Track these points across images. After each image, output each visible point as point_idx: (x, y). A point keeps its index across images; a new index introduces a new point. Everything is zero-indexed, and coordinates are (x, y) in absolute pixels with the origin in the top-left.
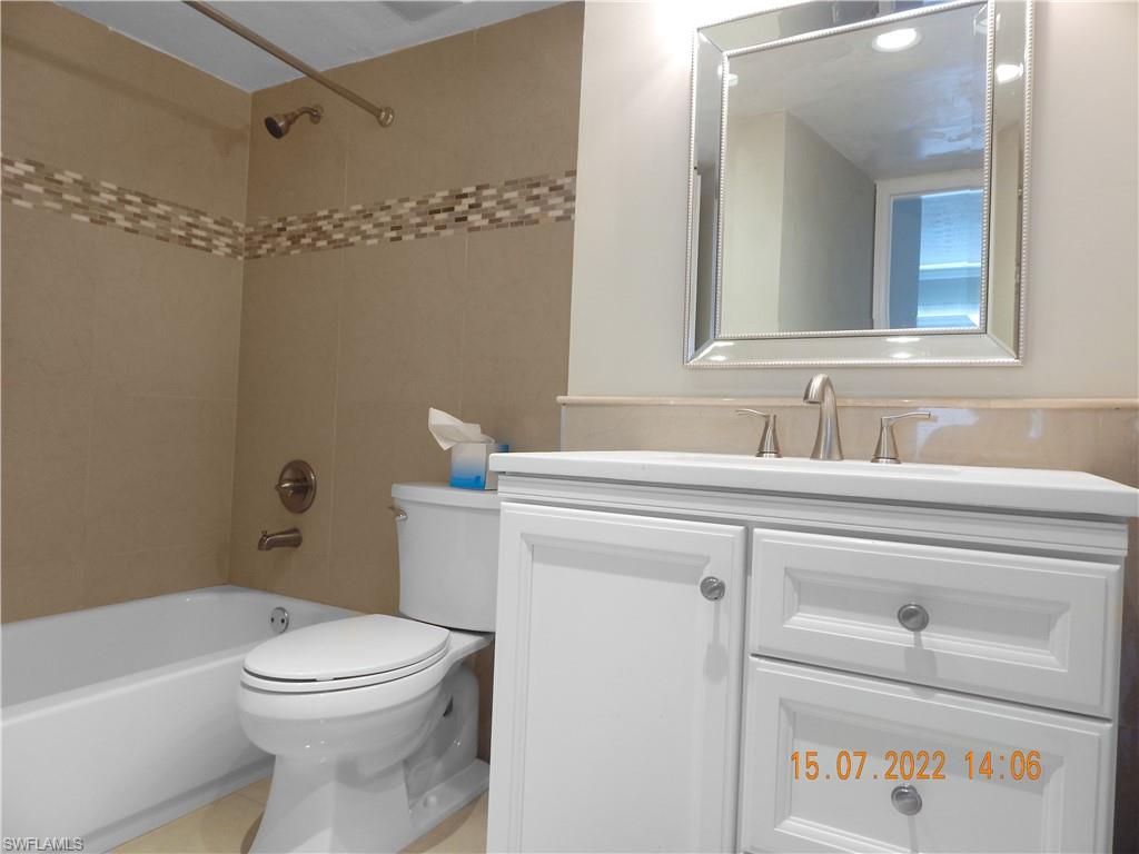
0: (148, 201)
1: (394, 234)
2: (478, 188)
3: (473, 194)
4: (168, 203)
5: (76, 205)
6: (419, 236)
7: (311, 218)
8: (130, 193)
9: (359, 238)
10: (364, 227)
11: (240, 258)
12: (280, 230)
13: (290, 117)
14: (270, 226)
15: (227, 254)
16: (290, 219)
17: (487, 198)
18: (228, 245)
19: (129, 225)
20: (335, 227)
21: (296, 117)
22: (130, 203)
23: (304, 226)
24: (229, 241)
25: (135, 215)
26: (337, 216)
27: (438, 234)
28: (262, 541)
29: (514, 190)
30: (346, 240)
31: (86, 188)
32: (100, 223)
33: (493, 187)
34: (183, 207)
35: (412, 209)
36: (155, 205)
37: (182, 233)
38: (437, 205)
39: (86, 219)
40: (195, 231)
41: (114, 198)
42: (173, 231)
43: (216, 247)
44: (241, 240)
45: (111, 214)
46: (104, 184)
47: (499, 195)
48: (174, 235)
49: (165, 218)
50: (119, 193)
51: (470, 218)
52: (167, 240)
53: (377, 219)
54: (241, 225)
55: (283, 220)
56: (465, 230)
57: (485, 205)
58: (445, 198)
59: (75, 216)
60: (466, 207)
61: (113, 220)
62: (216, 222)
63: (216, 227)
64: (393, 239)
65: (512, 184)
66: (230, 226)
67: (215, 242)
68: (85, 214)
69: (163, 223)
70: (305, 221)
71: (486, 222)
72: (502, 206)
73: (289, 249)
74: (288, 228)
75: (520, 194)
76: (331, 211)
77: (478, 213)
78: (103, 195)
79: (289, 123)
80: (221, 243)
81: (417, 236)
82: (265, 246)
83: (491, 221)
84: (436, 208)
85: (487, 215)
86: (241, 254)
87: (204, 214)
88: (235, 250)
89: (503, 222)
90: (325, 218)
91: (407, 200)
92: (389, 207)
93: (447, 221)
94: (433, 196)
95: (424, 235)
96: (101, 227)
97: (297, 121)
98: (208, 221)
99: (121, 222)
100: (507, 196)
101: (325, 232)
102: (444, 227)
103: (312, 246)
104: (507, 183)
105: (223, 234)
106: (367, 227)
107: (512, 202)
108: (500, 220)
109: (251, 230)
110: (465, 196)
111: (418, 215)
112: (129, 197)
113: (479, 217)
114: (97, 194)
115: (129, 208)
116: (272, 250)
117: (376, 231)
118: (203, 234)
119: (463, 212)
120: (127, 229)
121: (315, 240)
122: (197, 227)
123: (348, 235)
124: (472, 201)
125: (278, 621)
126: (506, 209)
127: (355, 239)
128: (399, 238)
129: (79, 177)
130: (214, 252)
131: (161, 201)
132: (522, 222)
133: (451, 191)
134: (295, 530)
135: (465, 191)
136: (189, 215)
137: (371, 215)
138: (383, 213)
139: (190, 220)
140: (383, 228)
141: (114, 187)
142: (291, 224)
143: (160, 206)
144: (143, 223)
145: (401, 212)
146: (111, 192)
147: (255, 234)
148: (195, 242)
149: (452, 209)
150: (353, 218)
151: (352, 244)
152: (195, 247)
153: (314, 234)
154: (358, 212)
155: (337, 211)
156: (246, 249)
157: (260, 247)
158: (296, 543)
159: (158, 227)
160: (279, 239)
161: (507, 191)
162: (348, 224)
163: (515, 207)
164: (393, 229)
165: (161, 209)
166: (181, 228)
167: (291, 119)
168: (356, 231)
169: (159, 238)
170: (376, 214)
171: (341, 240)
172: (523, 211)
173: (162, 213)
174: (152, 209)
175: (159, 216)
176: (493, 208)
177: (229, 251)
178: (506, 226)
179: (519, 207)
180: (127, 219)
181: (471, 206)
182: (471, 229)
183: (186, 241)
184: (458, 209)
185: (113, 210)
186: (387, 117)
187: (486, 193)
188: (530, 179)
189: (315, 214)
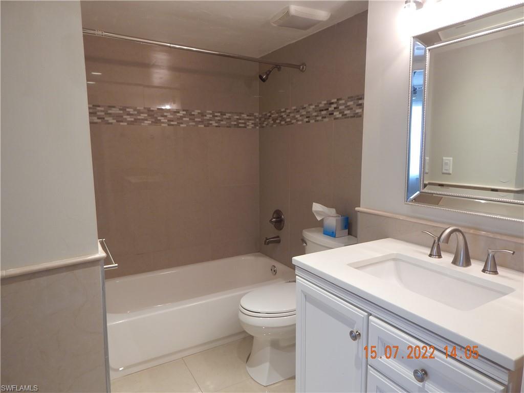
0: (223, 114)
1: (307, 120)
2: (338, 100)
3: (336, 103)
4: (230, 113)
5: (200, 122)
6: (316, 121)
7: (279, 112)
8: (217, 112)
9: (295, 121)
10: (297, 116)
11: (257, 127)
12: (270, 116)
13: (268, 72)
14: (266, 115)
15: (253, 127)
16: (272, 112)
17: (341, 105)
18: (252, 124)
19: (217, 124)
20: (287, 116)
21: (270, 72)
22: (217, 116)
23: (277, 115)
24: (253, 122)
25: (219, 120)
26: (288, 111)
27: (323, 120)
28: (265, 241)
29: (351, 101)
30: (291, 121)
31: (202, 114)
32: (208, 126)
33: (344, 99)
34: (236, 113)
35: (313, 109)
36: (225, 115)
37: (235, 123)
38: (323, 107)
39: (202, 126)
40: (240, 121)
41: (211, 116)
42: (232, 123)
43: (248, 125)
44: (257, 120)
45: (211, 122)
46: (208, 112)
47: (346, 103)
48: (232, 125)
49: (229, 119)
50: (213, 114)
51: (335, 113)
52: (230, 127)
53: (301, 113)
54: (257, 114)
55: (270, 112)
56: (333, 119)
57: (341, 107)
58: (325, 104)
59: (199, 126)
60: (333, 109)
61: (211, 124)
62: (248, 116)
63: (248, 118)
64: (307, 122)
65: (351, 98)
66: (253, 116)
67: (248, 123)
68: (202, 124)
69: (229, 121)
70: (277, 113)
71: (340, 115)
72: (347, 108)
73: (273, 124)
74: (272, 116)
75: (354, 103)
76: (285, 109)
77: (338, 111)
78: (208, 116)
79: (267, 76)
80: (250, 123)
81: (315, 121)
82: (266, 123)
83: (343, 115)
84: (322, 109)
85: (342, 112)
86: (258, 126)
87: (243, 114)
88: (255, 124)
89: (348, 116)
90: (284, 112)
91: (311, 105)
92: (305, 108)
93: (325, 114)
94: (321, 103)
95: (318, 121)
96: (207, 128)
97: (271, 73)
98: (244, 116)
99: (215, 124)
100: (349, 104)
101: (284, 118)
102: (325, 117)
103: (280, 123)
104: (349, 98)
105: (250, 120)
106: (298, 116)
107: (351, 107)
108: (346, 115)
109: (260, 116)
110: (333, 103)
111: (316, 111)
112: (216, 114)
113: (338, 113)
114: (206, 116)
115: (216, 118)
116: (267, 125)
117: (300, 118)
118: (243, 121)
119: (332, 111)
120: (216, 126)
121: (281, 121)
122: (240, 119)
123: (291, 119)
124: (335, 106)
125: (273, 271)
126: (348, 110)
127: (294, 121)
128: (309, 122)
129: (199, 111)
130: (248, 127)
131: (228, 113)
132: (354, 116)
133: (327, 101)
134: (278, 237)
135: (333, 101)
136: (237, 116)
137: (299, 111)
138: (303, 110)
139: (238, 117)
140: (303, 117)
141: (211, 112)
142: (272, 114)
143: (227, 115)
144: (222, 123)
145: (309, 110)
146: (211, 114)
147: (262, 117)
148: (240, 125)
149: (328, 109)
150: (293, 112)
151: (292, 124)
152: (241, 127)
153: (280, 118)
154: (295, 110)
155: (287, 109)
156: (260, 124)
157: (263, 123)
158: (279, 242)
159: (227, 123)
160: (270, 120)
161: (349, 102)
162: (292, 115)
163: (352, 109)
164: (307, 117)
165: (228, 115)
166: (235, 121)
167: (268, 73)
168: (294, 118)
169: (228, 127)
170: (301, 111)
171: (289, 122)
172: (355, 111)
173: (228, 117)
174: (224, 117)
175: (227, 119)
176: (343, 109)
177: (253, 126)
178: (348, 117)
179: (354, 109)
180: (216, 123)
181: (335, 108)
182: (335, 119)
183: (237, 126)
184: (330, 109)
185: (211, 120)
186: (303, 68)
187: (341, 102)
188: (358, 96)
189: (280, 110)
